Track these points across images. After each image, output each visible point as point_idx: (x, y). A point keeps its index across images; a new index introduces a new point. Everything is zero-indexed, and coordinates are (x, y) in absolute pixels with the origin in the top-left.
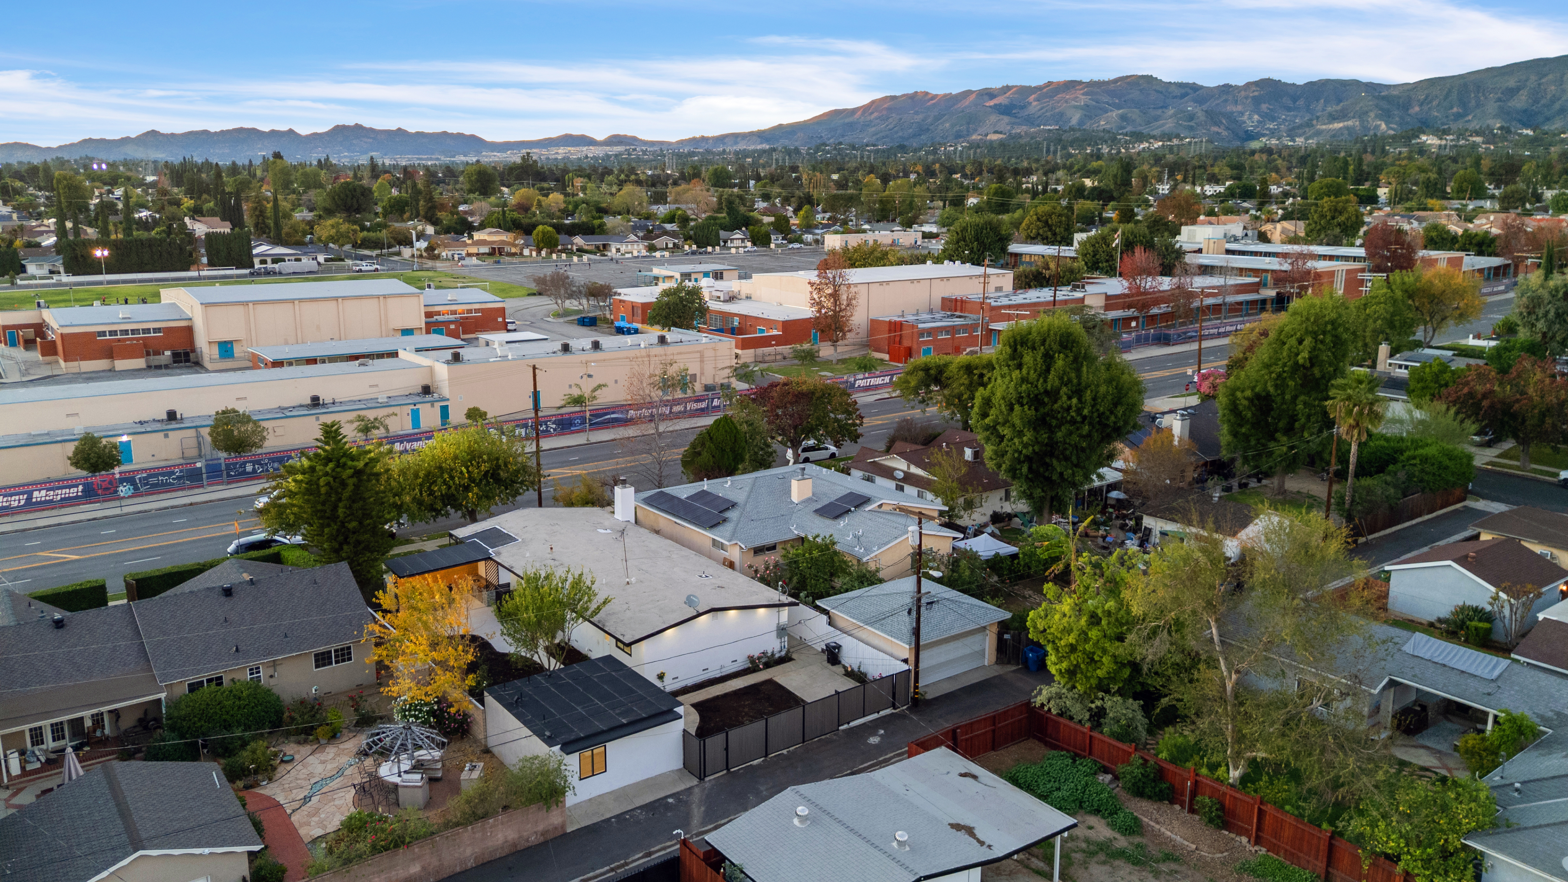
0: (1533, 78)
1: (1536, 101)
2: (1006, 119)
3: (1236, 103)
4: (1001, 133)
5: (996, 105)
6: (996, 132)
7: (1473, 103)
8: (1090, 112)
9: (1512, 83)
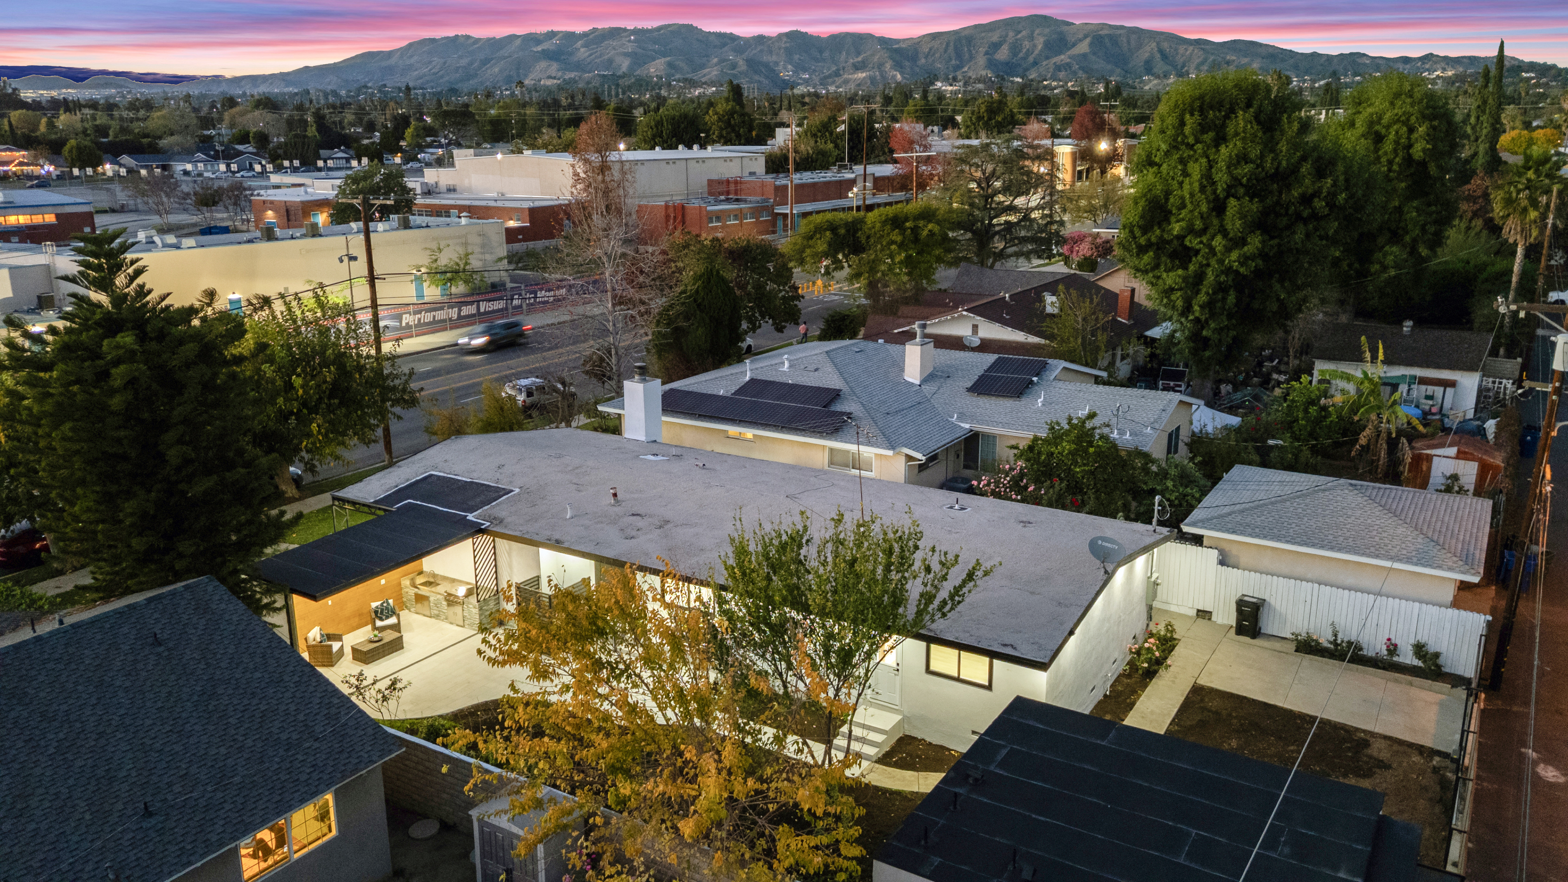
0: (1011, 34)
1: (1015, 55)
2: (555, 66)
3: (770, 52)
4: (554, 78)
5: (543, 50)
6: (550, 77)
7: (967, 56)
8: (639, 59)
9: (995, 38)
